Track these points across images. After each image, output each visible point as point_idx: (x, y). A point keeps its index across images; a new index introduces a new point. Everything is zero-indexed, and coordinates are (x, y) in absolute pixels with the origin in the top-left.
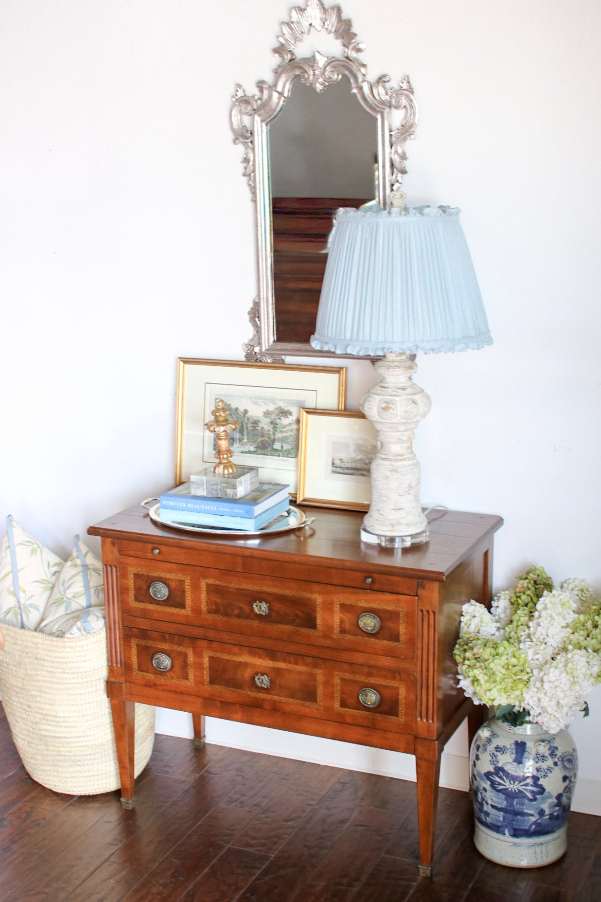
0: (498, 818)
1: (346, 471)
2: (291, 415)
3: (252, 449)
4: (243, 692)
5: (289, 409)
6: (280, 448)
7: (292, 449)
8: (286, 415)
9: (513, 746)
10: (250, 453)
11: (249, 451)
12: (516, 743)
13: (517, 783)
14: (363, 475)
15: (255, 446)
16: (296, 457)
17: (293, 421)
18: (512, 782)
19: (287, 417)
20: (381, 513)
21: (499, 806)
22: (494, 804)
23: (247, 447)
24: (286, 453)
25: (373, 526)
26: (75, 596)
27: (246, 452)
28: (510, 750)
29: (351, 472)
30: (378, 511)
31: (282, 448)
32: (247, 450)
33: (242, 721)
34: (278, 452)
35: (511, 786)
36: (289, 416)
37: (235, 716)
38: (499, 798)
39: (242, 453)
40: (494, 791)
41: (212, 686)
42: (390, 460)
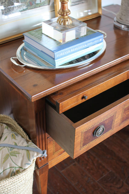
1: (76, 3)
3: (25, 8)
6: (40, 2)
10: (24, 11)
11: (24, 10)
14: (83, 3)
15: (26, 6)
16: (49, 4)
23: (22, 8)
29: (78, 3)
31: (41, 2)
32: (22, 10)
34: (39, 5)
39: (20, 12)
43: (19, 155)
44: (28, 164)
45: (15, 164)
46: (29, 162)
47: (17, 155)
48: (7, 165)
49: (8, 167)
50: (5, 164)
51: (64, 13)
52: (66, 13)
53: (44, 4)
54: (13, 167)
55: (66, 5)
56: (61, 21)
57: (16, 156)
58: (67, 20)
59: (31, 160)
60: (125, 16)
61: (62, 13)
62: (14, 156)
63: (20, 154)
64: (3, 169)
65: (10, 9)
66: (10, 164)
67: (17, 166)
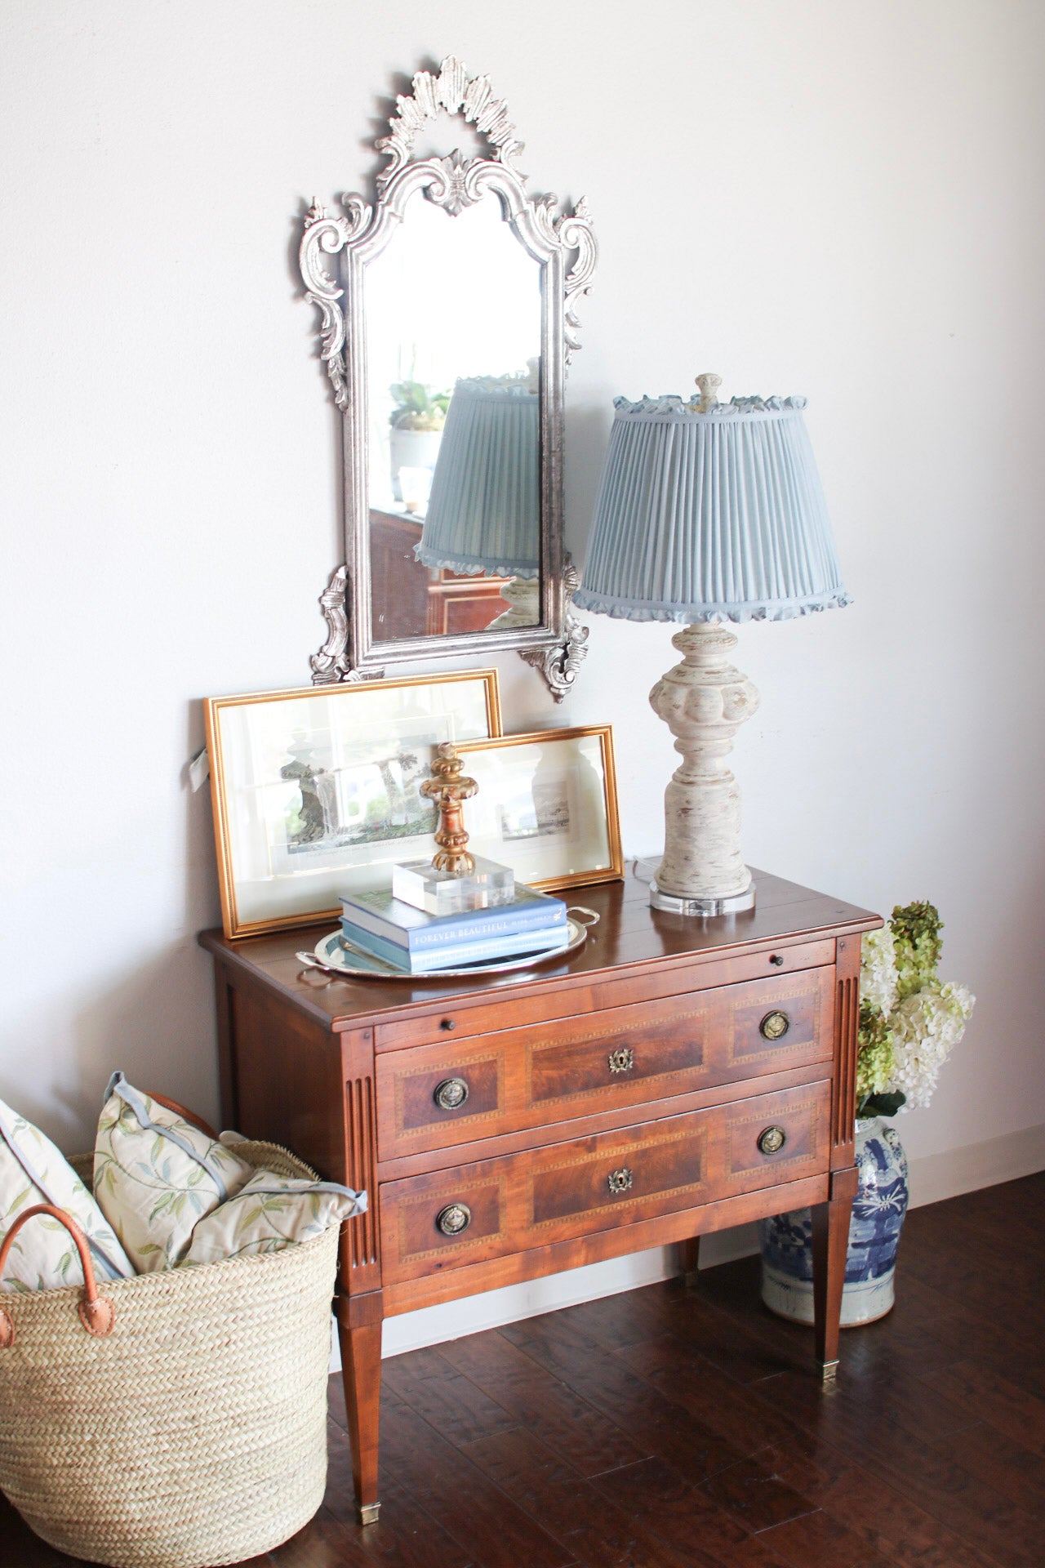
0: (860, 1260)
2: (415, 762)
3: (356, 835)
4: (590, 1212)
5: (411, 753)
6: (404, 823)
7: (424, 819)
8: (407, 764)
9: (868, 1150)
10: (354, 843)
11: (353, 840)
12: (868, 1145)
13: (888, 1196)
15: (360, 829)
16: (434, 831)
17: (419, 772)
18: (883, 1197)
19: (410, 768)
20: (718, 864)
21: (865, 1240)
22: (857, 1241)
23: (348, 835)
24: (414, 829)
25: (712, 887)
26: (193, 1181)
27: (346, 843)
28: (867, 1156)
30: (712, 863)
31: (407, 821)
33: (586, 1263)
34: (402, 830)
35: (882, 1205)
36: (413, 766)
37: (575, 1259)
38: (867, 1229)
39: (341, 845)
40: (861, 1221)
41: (539, 1224)
42: (723, 781)
43: (288, 1210)
44: (310, 1228)
45: (275, 1229)
46: (315, 1222)
47: (285, 1208)
48: (251, 1234)
49: (255, 1237)
50: (246, 1231)
51: (448, 839)
52: (454, 838)
53: (418, 829)
54: (269, 1239)
55: (454, 817)
56: (442, 859)
57: (280, 1209)
58: (458, 859)
59: (320, 1215)
60: (673, 867)
61: (444, 839)
62: (276, 1209)
63: (292, 1207)
64: (240, 1245)
65: (312, 835)
66: (262, 1231)
67: (279, 1236)
